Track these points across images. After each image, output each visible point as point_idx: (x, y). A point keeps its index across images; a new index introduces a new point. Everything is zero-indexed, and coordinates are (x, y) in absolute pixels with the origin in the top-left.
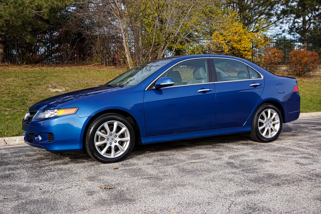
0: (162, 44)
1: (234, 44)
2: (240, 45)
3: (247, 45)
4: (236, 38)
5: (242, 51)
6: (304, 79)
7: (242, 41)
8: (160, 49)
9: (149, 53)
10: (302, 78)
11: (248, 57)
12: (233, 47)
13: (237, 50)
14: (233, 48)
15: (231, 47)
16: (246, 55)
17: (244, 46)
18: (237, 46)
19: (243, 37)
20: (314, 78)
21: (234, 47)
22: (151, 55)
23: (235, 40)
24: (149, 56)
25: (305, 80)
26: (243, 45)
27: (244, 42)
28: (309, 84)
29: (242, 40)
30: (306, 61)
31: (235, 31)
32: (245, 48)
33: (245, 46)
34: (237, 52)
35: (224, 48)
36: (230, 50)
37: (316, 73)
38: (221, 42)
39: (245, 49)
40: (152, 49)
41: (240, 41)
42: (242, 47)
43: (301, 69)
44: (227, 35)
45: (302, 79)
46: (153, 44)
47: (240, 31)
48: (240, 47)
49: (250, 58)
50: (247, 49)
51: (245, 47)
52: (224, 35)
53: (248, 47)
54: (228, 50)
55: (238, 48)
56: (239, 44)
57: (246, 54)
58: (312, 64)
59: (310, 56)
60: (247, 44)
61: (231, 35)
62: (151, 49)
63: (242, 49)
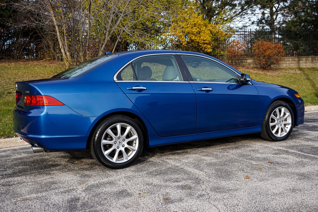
2: (199, 38)
4: (195, 30)
5: (201, 44)
6: (268, 72)
10: (267, 71)
11: (207, 50)
12: (192, 39)
13: (196, 43)
14: (192, 41)
15: (190, 40)
16: (205, 48)
17: (203, 39)
18: (196, 38)
19: (202, 29)
20: (278, 72)
23: (193, 32)
25: (268, 74)
26: (202, 37)
27: (203, 34)
28: (271, 78)
29: (201, 32)
30: (268, 53)
31: (194, 23)
32: (204, 41)
34: (196, 45)
35: (182, 41)
36: (188, 43)
37: (283, 65)
41: (199, 33)
42: (202, 39)
43: (264, 62)
44: (185, 27)
45: (266, 73)
47: (199, 22)
48: (199, 40)
49: (209, 51)
50: (206, 42)
51: (204, 39)
53: (207, 39)
54: (186, 43)
55: (197, 41)
56: (197, 36)
57: (206, 46)
58: (276, 56)
59: (273, 49)
60: (206, 37)
63: (201, 42)
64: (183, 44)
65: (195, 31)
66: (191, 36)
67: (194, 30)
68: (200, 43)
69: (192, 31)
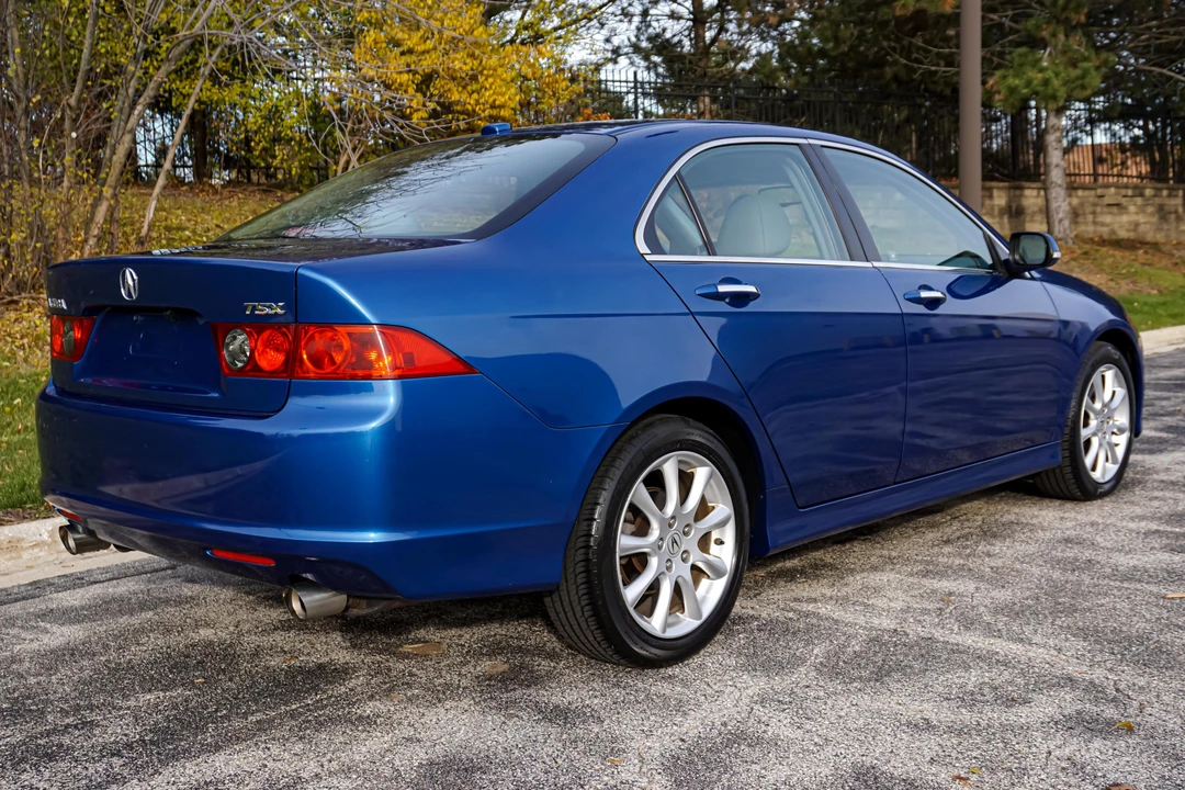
0: (131, 68)
1: (449, 90)
3: (503, 95)
4: (457, 65)
7: (481, 79)
8: (122, 91)
9: (63, 111)
12: (445, 101)
13: (461, 117)
14: (447, 108)
15: (438, 103)
17: (491, 100)
18: (464, 96)
19: (485, 60)
21: (451, 104)
22: (75, 121)
23: (454, 70)
24: (67, 124)
26: (487, 94)
27: (491, 80)
29: (481, 72)
32: (496, 108)
33: (494, 101)
35: (411, 107)
36: (434, 114)
38: (395, 76)
39: (495, 112)
40: (82, 93)
41: (474, 78)
44: (421, 48)
46: (84, 67)
48: (477, 103)
50: (503, 113)
51: (497, 103)
52: (405, 48)
54: (425, 115)
55: (470, 107)
56: (469, 88)
61: (435, 49)
62: (77, 89)
63: (484, 111)
64: (415, 120)
65: (461, 69)
66: (446, 88)
67: (456, 62)
68: (479, 115)
69: (448, 68)
